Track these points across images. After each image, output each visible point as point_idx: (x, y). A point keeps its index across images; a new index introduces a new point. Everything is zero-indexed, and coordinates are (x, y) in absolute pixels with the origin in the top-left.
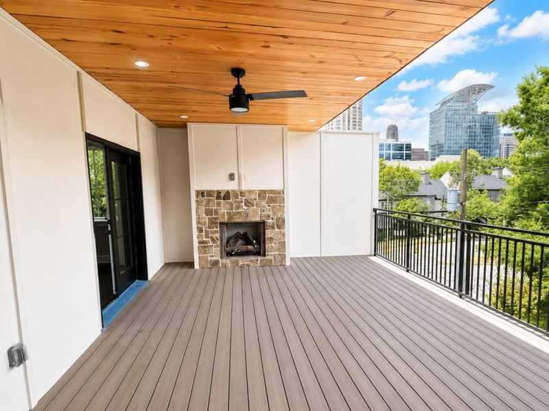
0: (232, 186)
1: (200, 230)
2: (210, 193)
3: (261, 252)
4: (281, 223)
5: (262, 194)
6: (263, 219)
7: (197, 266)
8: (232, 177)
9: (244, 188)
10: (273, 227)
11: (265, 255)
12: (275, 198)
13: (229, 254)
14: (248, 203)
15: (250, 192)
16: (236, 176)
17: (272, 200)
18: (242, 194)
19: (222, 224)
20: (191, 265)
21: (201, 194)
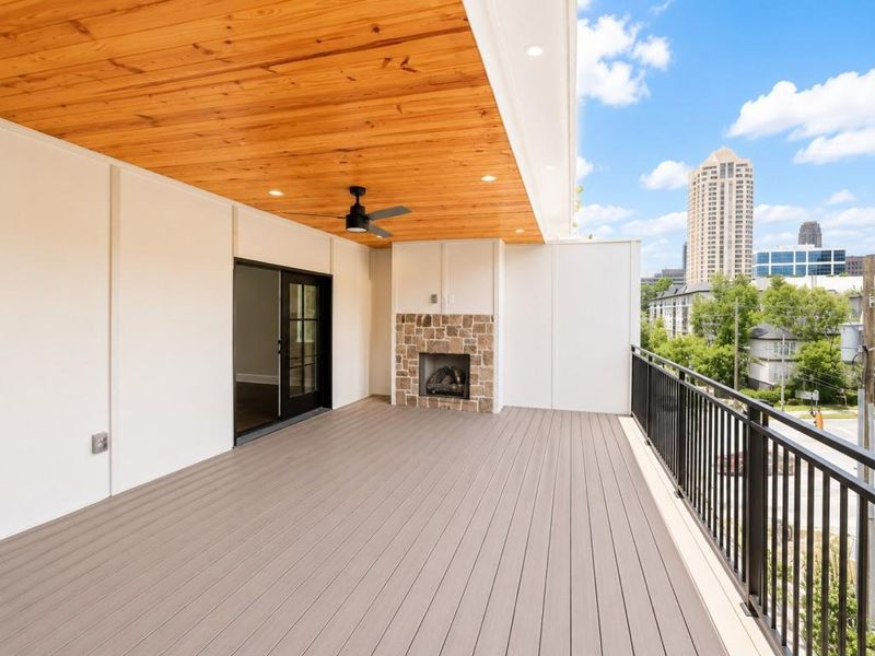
0: (433, 310)
1: (398, 359)
2: (411, 317)
3: (464, 394)
4: (488, 358)
5: (467, 319)
6: (468, 352)
7: (394, 402)
8: (434, 299)
9: (447, 312)
10: (478, 363)
11: (469, 399)
12: (483, 325)
13: (429, 392)
14: (452, 331)
15: (455, 317)
16: (439, 297)
17: (480, 328)
18: (445, 319)
19: (422, 355)
20: (387, 399)
21: (402, 318)
